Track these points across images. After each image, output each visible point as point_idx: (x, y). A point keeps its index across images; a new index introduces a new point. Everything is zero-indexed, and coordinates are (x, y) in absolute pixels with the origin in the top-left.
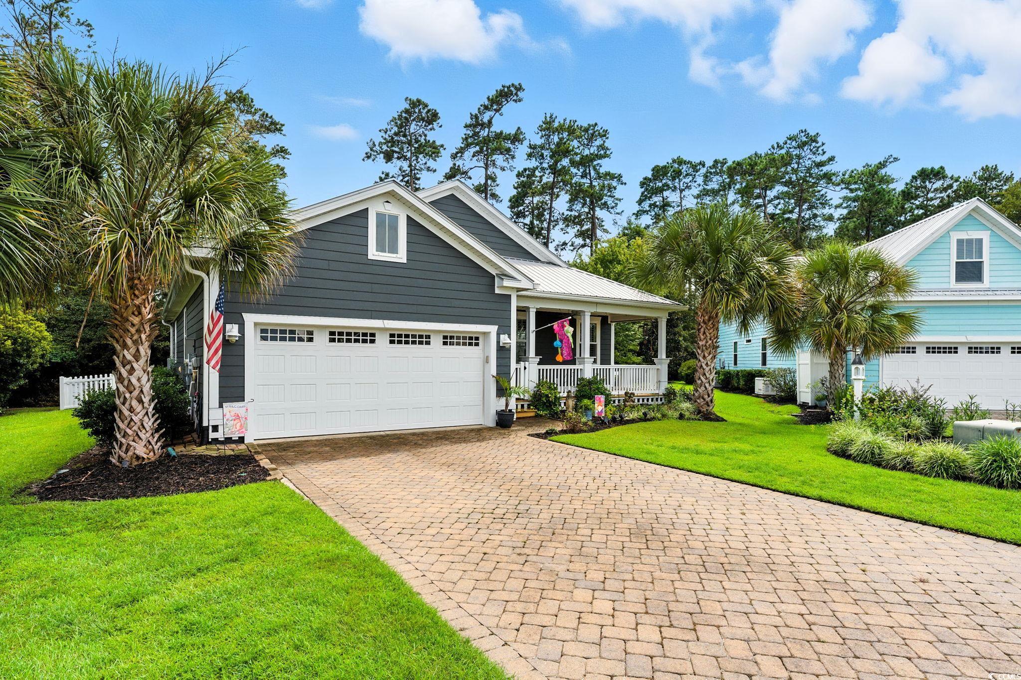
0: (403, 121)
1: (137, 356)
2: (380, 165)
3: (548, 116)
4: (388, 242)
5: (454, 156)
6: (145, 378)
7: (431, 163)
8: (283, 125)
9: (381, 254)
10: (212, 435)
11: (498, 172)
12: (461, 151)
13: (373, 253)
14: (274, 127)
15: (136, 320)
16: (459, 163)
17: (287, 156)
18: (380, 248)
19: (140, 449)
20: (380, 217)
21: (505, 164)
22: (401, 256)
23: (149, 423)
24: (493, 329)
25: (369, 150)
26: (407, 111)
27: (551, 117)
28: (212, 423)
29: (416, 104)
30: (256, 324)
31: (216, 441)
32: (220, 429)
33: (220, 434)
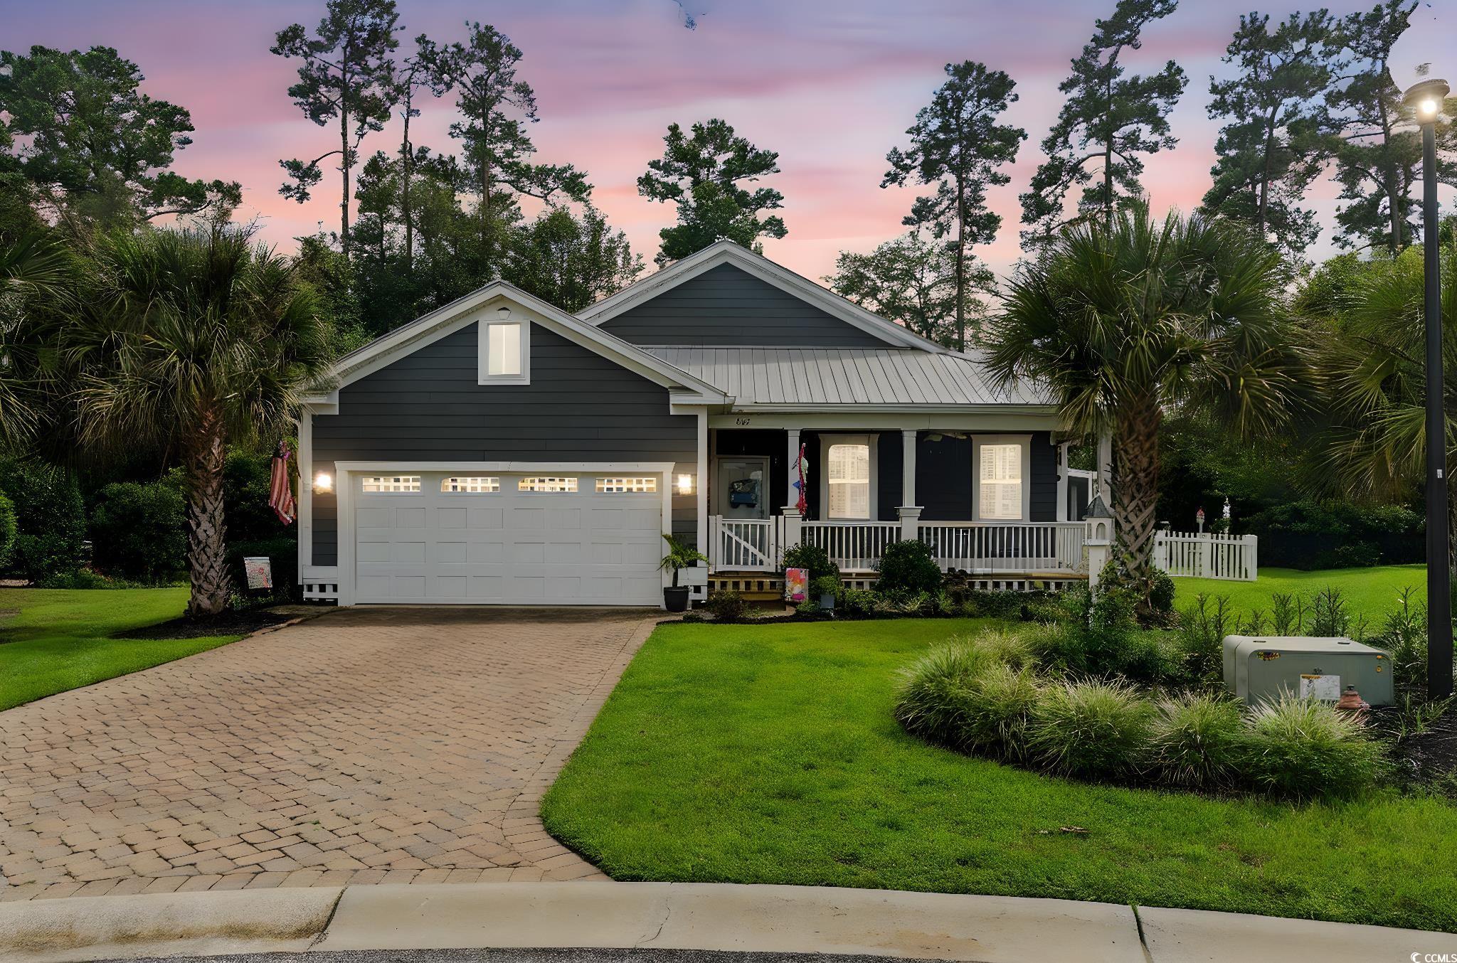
0: (946, 105)
2: (915, 188)
3: (1248, 20)
5: (1050, 145)
7: (1003, 168)
8: (776, 156)
10: (306, 594)
11: (1142, 156)
12: (1061, 134)
13: (485, 378)
14: (763, 163)
16: (1064, 154)
17: (779, 202)
21: (1156, 137)
22: (523, 378)
25: (892, 169)
26: (950, 86)
27: (1254, 20)
28: (309, 582)
29: (964, 71)
30: (352, 472)
31: (310, 601)
32: (316, 589)
33: (316, 594)
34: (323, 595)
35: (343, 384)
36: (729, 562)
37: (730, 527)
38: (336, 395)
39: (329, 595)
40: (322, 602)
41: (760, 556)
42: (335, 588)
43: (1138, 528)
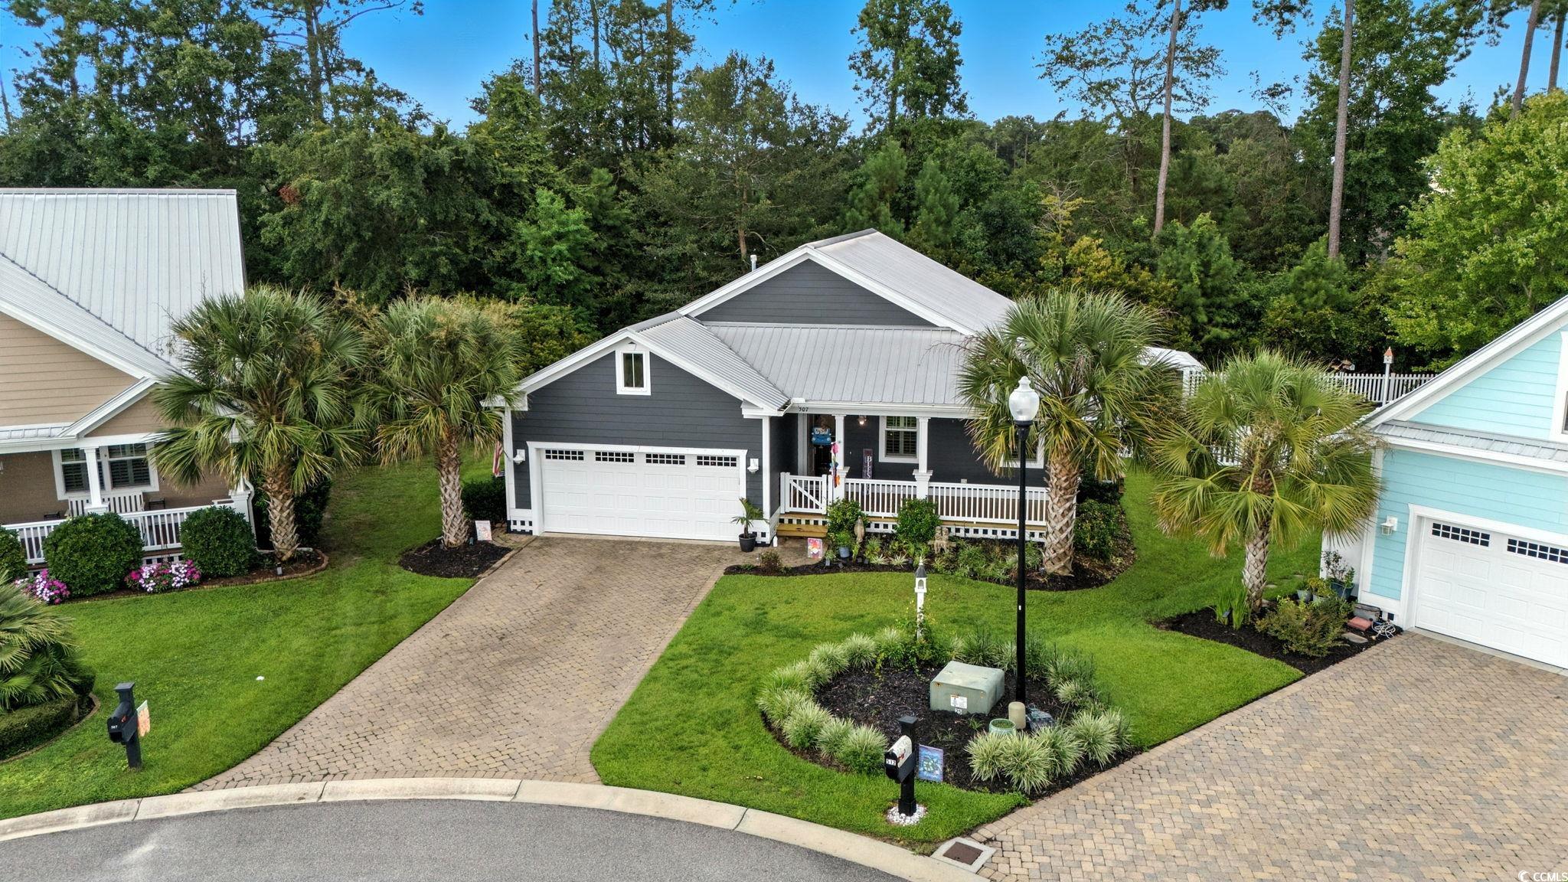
1: (448, 481)
4: (634, 376)
6: (453, 495)
9: (628, 389)
10: (513, 527)
13: (622, 389)
15: (445, 459)
18: (628, 384)
19: (452, 540)
20: (627, 357)
22: (646, 390)
23: (457, 523)
24: (741, 454)
28: (512, 519)
30: (538, 450)
31: (515, 531)
32: (519, 523)
33: (519, 527)
34: (523, 528)
35: (529, 392)
36: (795, 506)
37: (795, 481)
38: (526, 398)
39: (527, 528)
40: (523, 532)
41: (815, 502)
42: (531, 523)
43: (1059, 516)
